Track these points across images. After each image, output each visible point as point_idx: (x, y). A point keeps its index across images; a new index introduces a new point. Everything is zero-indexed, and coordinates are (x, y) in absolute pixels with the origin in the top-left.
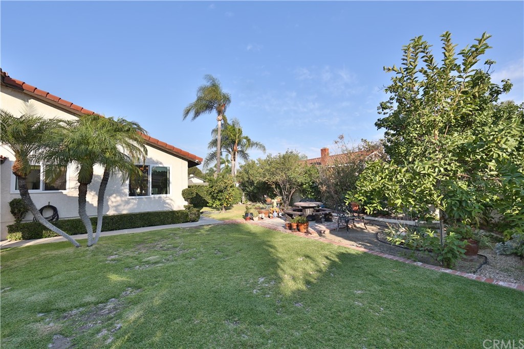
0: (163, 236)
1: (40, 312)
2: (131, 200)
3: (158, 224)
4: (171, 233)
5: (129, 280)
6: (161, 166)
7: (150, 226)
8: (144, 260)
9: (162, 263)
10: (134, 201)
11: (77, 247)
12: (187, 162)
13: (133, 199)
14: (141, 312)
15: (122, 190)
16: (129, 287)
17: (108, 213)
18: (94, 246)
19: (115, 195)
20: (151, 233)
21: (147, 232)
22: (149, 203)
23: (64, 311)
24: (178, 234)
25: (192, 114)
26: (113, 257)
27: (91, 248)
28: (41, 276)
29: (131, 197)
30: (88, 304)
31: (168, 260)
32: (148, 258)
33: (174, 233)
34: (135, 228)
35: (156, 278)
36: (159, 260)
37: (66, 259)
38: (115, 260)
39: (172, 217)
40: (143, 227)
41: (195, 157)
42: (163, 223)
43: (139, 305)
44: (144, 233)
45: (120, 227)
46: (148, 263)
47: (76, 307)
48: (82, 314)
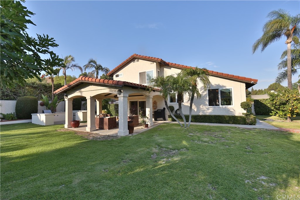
0: (221, 130)
1: (157, 145)
2: (210, 108)
3: (225, 122)
4: (228, 129)
5: (187, 145)
6: (224, 88)
7: (219, 123)
8: (201, 139)
9: (209, 143)
10: (212, 108)
11: (182, 127)
12: (245, 84)
13: (210, 107)
14: (179, 159)
15: (205, 102)
16: (185, 148)
17: (199, 114)
18: (187, 128)
19: (202, 105)
20: (218, 127)
21: (215, 126)
22: (220, 110)
23: (162, 147)
24: (231, 130)
25: (260, 47)
26: (191, 134)
27: (186, 128)
28: (166, 134)
29: (210, 106)
30: (169, 148)
31: (212, 143)
32: (204, 139)
33: (230, 129)
34: (212, 123)
35: (199, 149)
36: (208, 141)
37: (176, 130)
38: (191, 136)
39: (234, 120)
40: (216, 123)
41: (251, 80)
42: (228, 122)
43: (181, 156)
44: (213, 126)
45: (205, 121)
46: (202, 141)
47: (165, 148)
48: (165, 151)
